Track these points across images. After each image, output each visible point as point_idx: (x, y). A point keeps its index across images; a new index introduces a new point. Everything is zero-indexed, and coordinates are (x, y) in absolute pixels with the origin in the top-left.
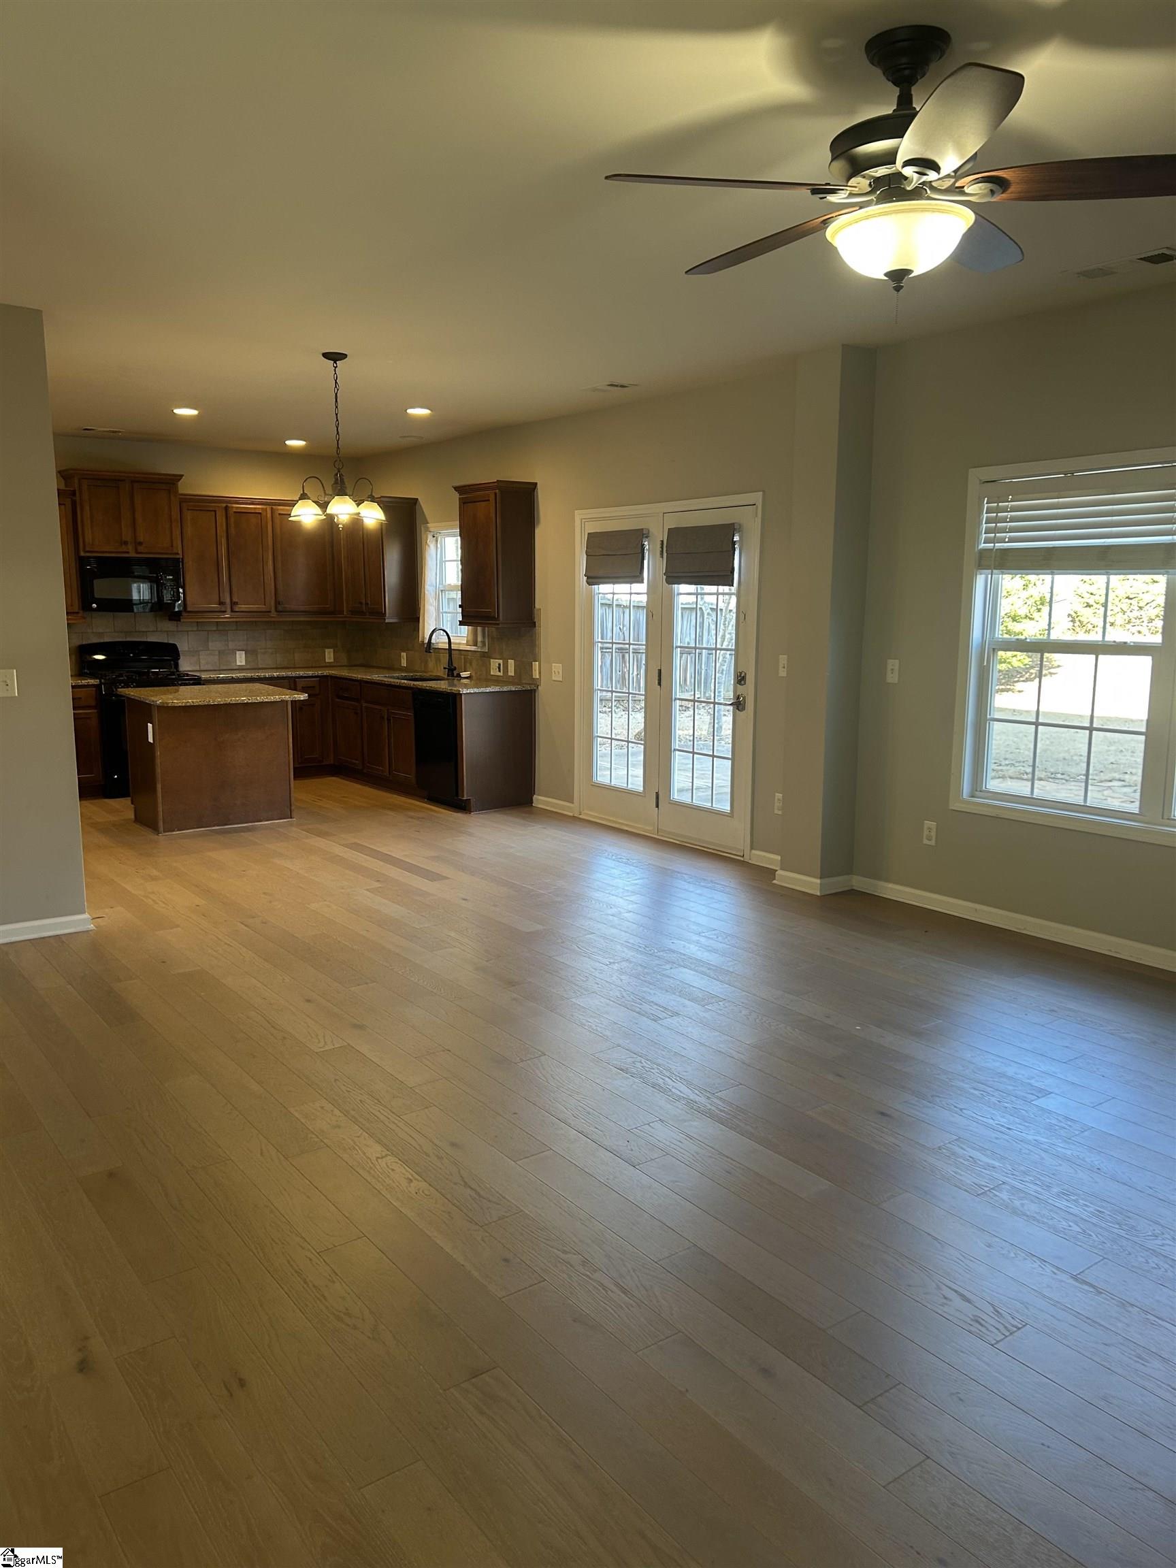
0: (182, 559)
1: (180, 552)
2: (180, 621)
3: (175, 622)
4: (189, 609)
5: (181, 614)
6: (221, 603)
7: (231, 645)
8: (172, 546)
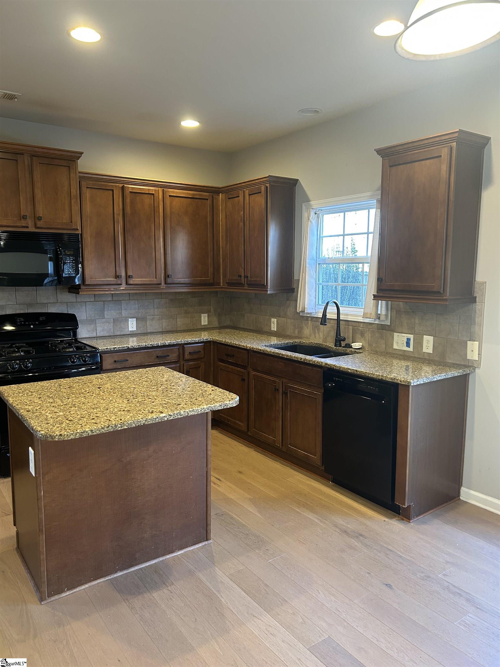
0: (81, 235)
1: (79, 228)
2: (79, 294)
3: (75, 294)
4: (87, 283)
5: (80, 287)
6: (117, 277)
7: (124, 313)
8: (72, 222)
